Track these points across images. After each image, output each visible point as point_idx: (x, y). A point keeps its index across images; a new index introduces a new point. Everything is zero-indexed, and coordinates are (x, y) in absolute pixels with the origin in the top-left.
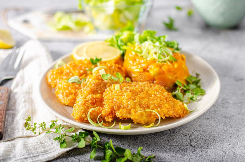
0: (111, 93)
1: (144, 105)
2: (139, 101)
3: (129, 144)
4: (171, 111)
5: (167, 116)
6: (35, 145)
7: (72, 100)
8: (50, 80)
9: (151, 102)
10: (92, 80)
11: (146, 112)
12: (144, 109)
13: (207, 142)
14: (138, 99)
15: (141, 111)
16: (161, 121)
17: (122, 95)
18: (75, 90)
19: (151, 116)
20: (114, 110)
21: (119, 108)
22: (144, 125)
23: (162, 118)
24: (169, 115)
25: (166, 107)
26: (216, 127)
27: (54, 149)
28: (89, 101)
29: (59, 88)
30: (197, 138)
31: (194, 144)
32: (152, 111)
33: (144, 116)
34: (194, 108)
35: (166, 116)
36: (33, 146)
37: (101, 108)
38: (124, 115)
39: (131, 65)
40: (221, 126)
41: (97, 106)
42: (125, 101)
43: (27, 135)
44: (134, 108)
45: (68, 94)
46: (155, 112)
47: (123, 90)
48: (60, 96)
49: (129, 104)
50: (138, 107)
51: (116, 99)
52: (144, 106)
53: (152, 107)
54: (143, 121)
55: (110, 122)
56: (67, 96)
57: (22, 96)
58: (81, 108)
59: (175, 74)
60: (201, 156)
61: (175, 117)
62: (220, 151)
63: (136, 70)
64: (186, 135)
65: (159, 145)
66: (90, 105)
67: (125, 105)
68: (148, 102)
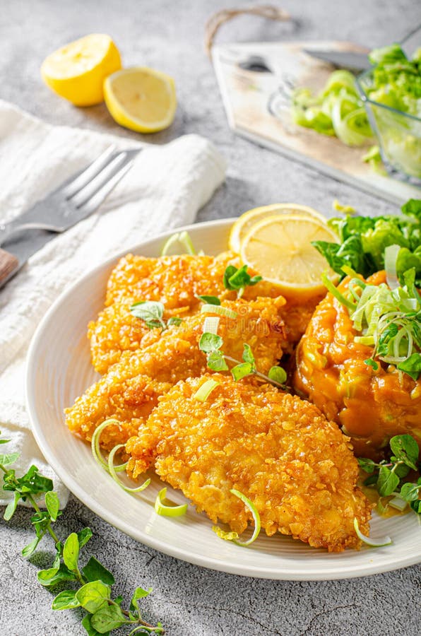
1: (236, 473)
2: (231, 458)
3: (153, 557)
4: (304, 522)
5: (283, 531)
9: (260, 473)
11: (230, 496)
12: (231, 484)
14: (228, 451)
15: (217, 489)
16: (257, 540)
19: (238, 511)
20: (156, 449)
21: (170, 451)
22: (212, 523)
23: (263, 531)
24: (289, 530)
28: (125, 394)
30: (334, 628)
32: (247, 501)
33: (221, 504)
35: (280, 530)
38: (171, 477)
42: (192, 439)
44: (205, 471)
45: (109, 344)
46: (251, 507)
47: (212, 406)
50: (216, 471)
51: (178, 421)
52: (235, 476)
53: (253, 487)
54: (214, 515)
55: (135, 476)
57: (33, 295)
61: (307, 542)
64: (313, 606)
65: (221, 600)
66: (119, 406)
67: (188, 450)
68: (252, 470)
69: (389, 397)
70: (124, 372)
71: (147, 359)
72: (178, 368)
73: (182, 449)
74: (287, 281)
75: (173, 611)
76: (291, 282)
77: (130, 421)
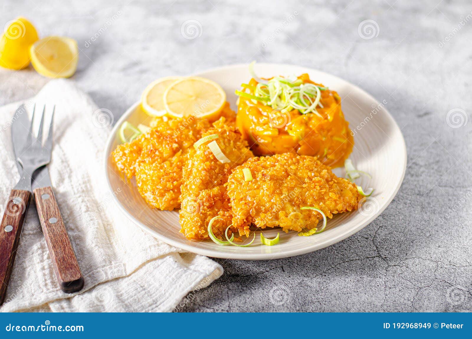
0: (239, 186)
1: (297, 200)
2: (289, 195)
3: (282, 267)
4: (341, 203)
5: (335, 212)
6: (135, 295)
7: (171, 200)
8: (120, 166)
9: (307, 193)
10: (199, 164)
11: (302, 212)
12: (299, 207)
13: (403, 246)
14: (285, 193)
15: (295, 213)
16: (327, 223)
17: (258, 188)
18: (172, 183)
19: (310, 217)
20: (250, 216)
21: (258, 212)
22: (299, 233)
24: (337, 210)
25: (331, 198)
26: (410, 216)
27: (167, 294)
28: (205, 204)
29: (143, 181)
30: (385, 240)
31: (384, 253)
32: (311, 208)
33: (300, 219)
34: (371, 189)
35: (334, 213)
36: (132, 297)
37: (227, 214)
38: (269, 222)
39: (255, 125)
40: (416, 212)
41: (219, 211)
42: (266, 199)
43: (114, 277)
44: (284, 208)
45: (162, 191)
46: (315, 209)
47: (258, 179)
48: (149, 196)
49: (273, 203)
50: (288, 206)
51: (250, 196)
52: (297, 202)
53: (309, 201)
54: (299, 228)
55: (248, 236)
56: (162, 195)
57: (80, 200)
58: (195, 219)
59: (329, 131)
60: (400, 275)
61: (347, 211)
62: (429, 262)
63: (266, 133)
64: (367, 238)
65: (331, 263)
66: (207, 211)
67: (267, 205)
68: (302, 194)
69: (321, 128)
70: (192, 195)
73: (264, 206)
77: (217, 215)
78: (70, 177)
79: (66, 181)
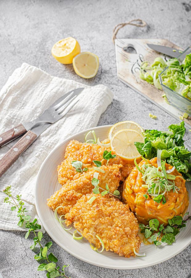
1: (98, 230)
2: (97, 225)
9: (106, 231)
11: (96, 237)
12: (96, 234)
14: (96, 222)
15: (92, 235)
16: (103, 252)
17: (88, 210)
19: (98, 242)
20: (74, 219)
23: (105, 249)
24: (113, 250)
28: (67, 197)
33: (93, 239)
34: (144, 255)
35: (110, 250)
44: (89, 228)
46: (102, 242)
47: (93, 206)
49: (86, 222)
50: (92, 229)
51: (82, 210)
53: (103, 235)
55: (67, 226)
57: (41, 149)
61: (118, 254)
64: (119, 273)
65: (91, 269)
66: (64, 201)
67: (84, 221)
68: (103, 229)
70: (67, 188)
71: (75, 185)
72: (84, 189)
73: (82, 220)
74: (125, 156)
75: (75, 271)
76: (126, 156)
77: (67, 206)
78: (52, 136)
79: (48, 137)
